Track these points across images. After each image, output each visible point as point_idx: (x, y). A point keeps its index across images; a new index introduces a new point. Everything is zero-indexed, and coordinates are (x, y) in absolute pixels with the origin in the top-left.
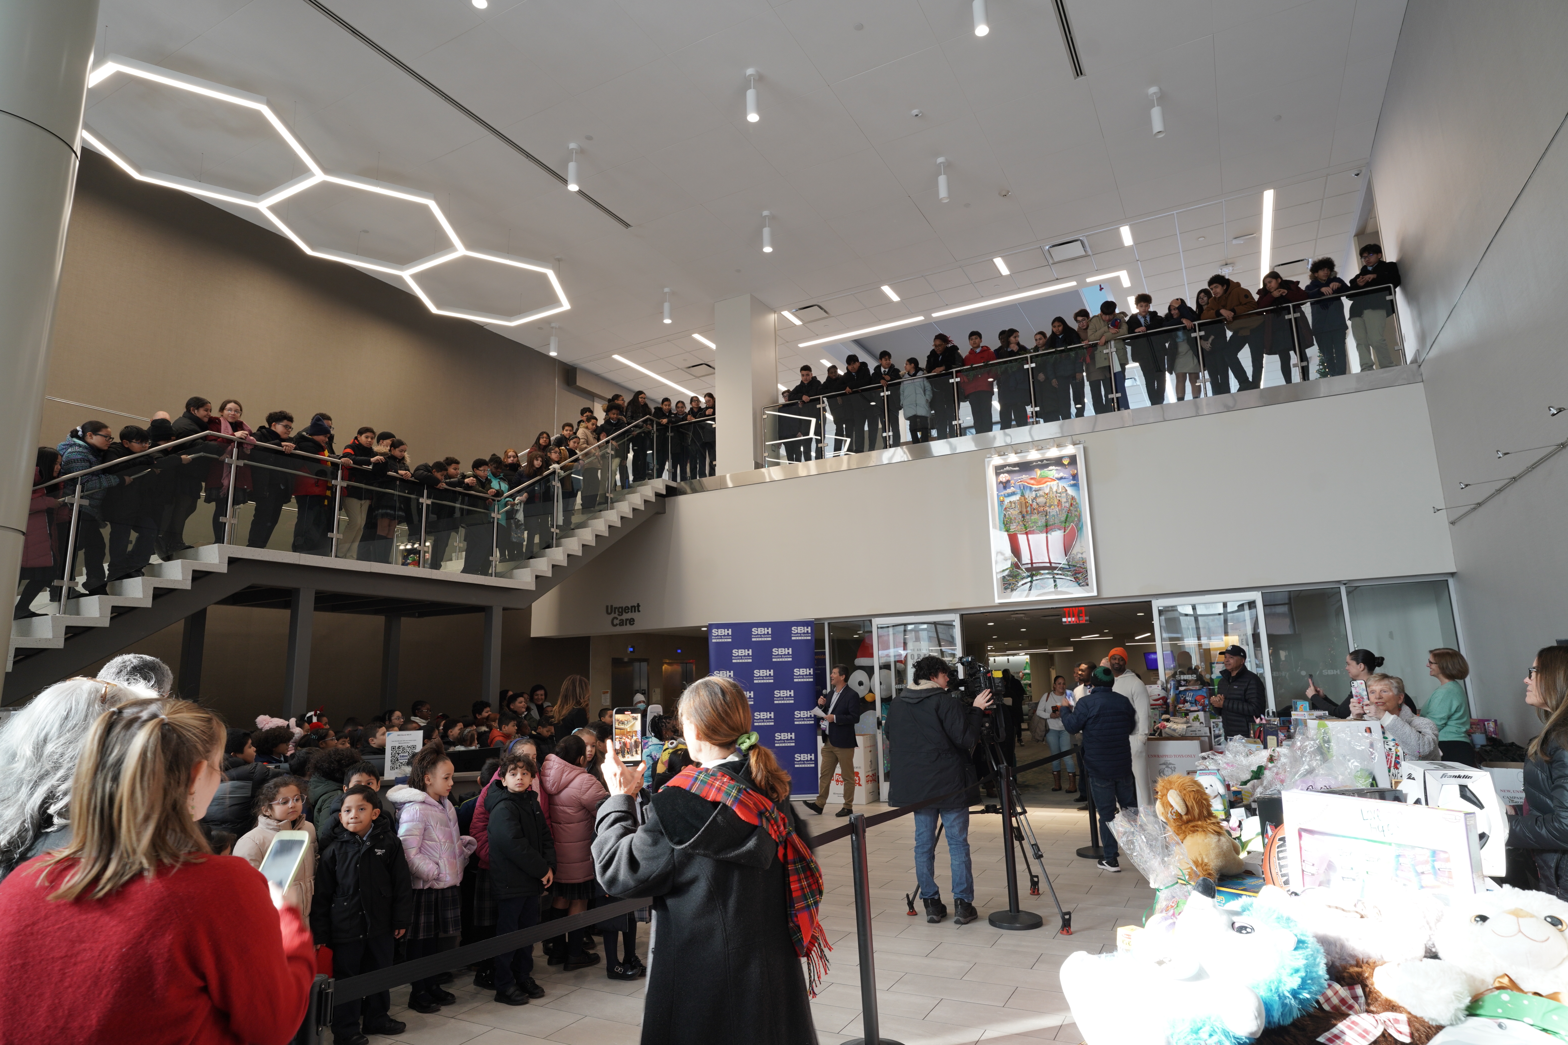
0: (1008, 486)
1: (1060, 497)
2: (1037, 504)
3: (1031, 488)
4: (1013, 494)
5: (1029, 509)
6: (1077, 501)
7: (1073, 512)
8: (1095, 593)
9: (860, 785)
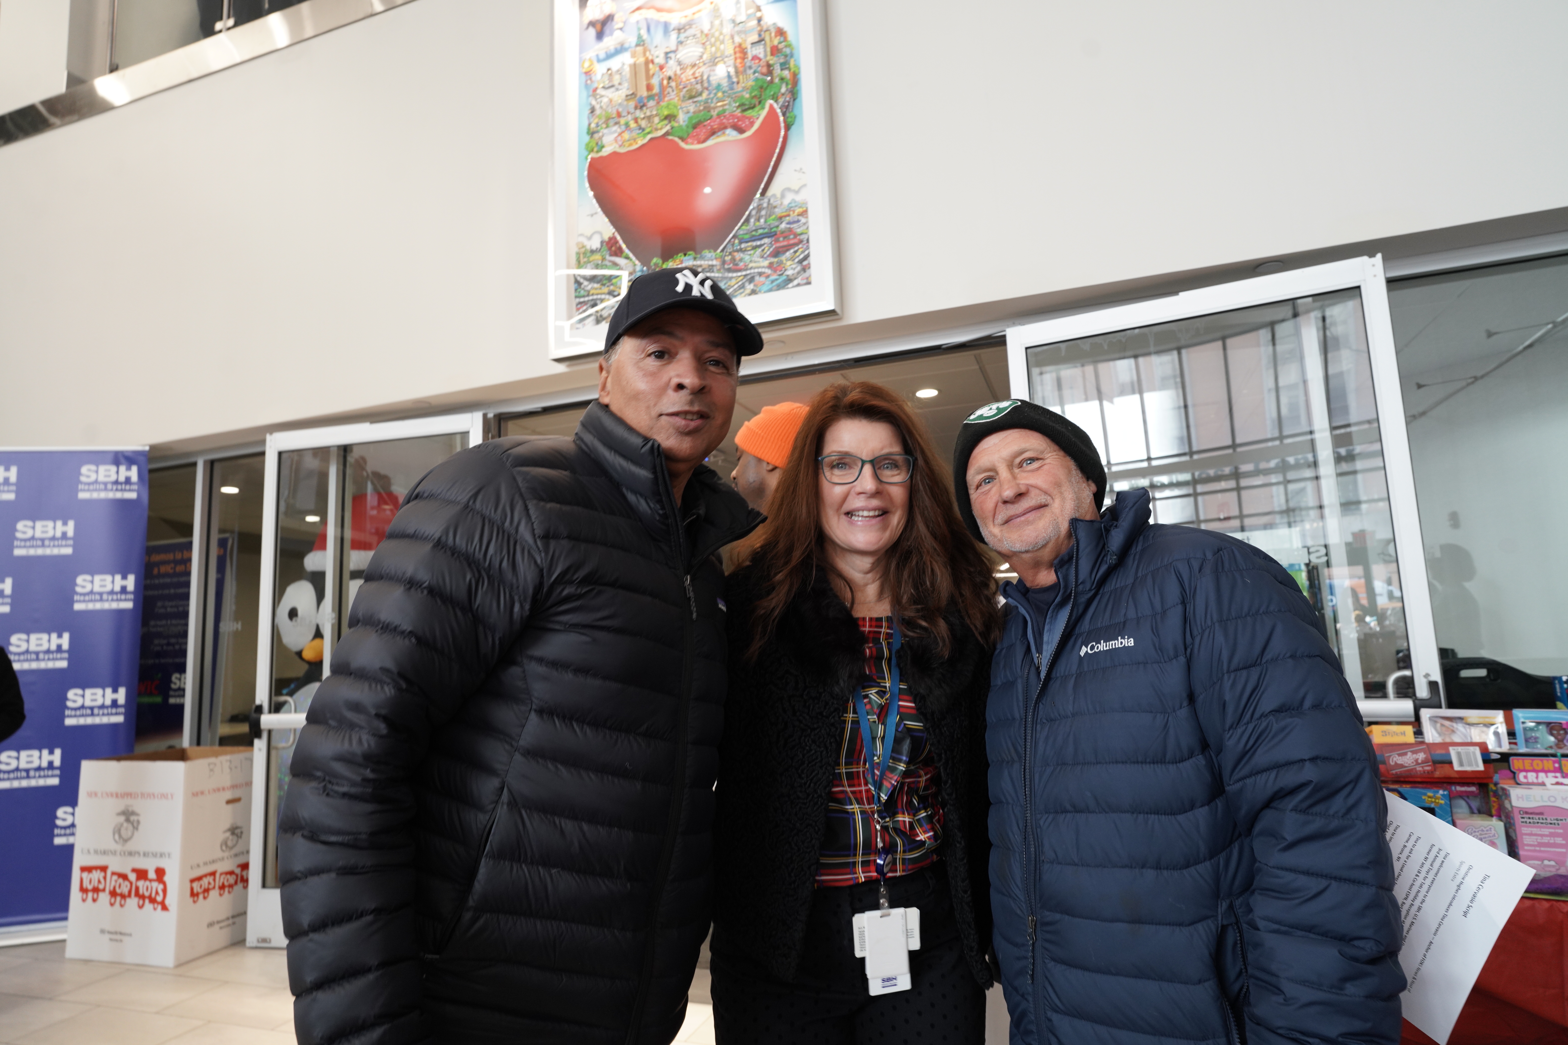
0: (607, 29)
1: (739, 33)
2: (679, 63)
3: (666, 26)
4: (620, 50)
5: (655, 81)
6: (791, 37)
7: (777, 71)
8: (827, 304)
9: (165, 908)
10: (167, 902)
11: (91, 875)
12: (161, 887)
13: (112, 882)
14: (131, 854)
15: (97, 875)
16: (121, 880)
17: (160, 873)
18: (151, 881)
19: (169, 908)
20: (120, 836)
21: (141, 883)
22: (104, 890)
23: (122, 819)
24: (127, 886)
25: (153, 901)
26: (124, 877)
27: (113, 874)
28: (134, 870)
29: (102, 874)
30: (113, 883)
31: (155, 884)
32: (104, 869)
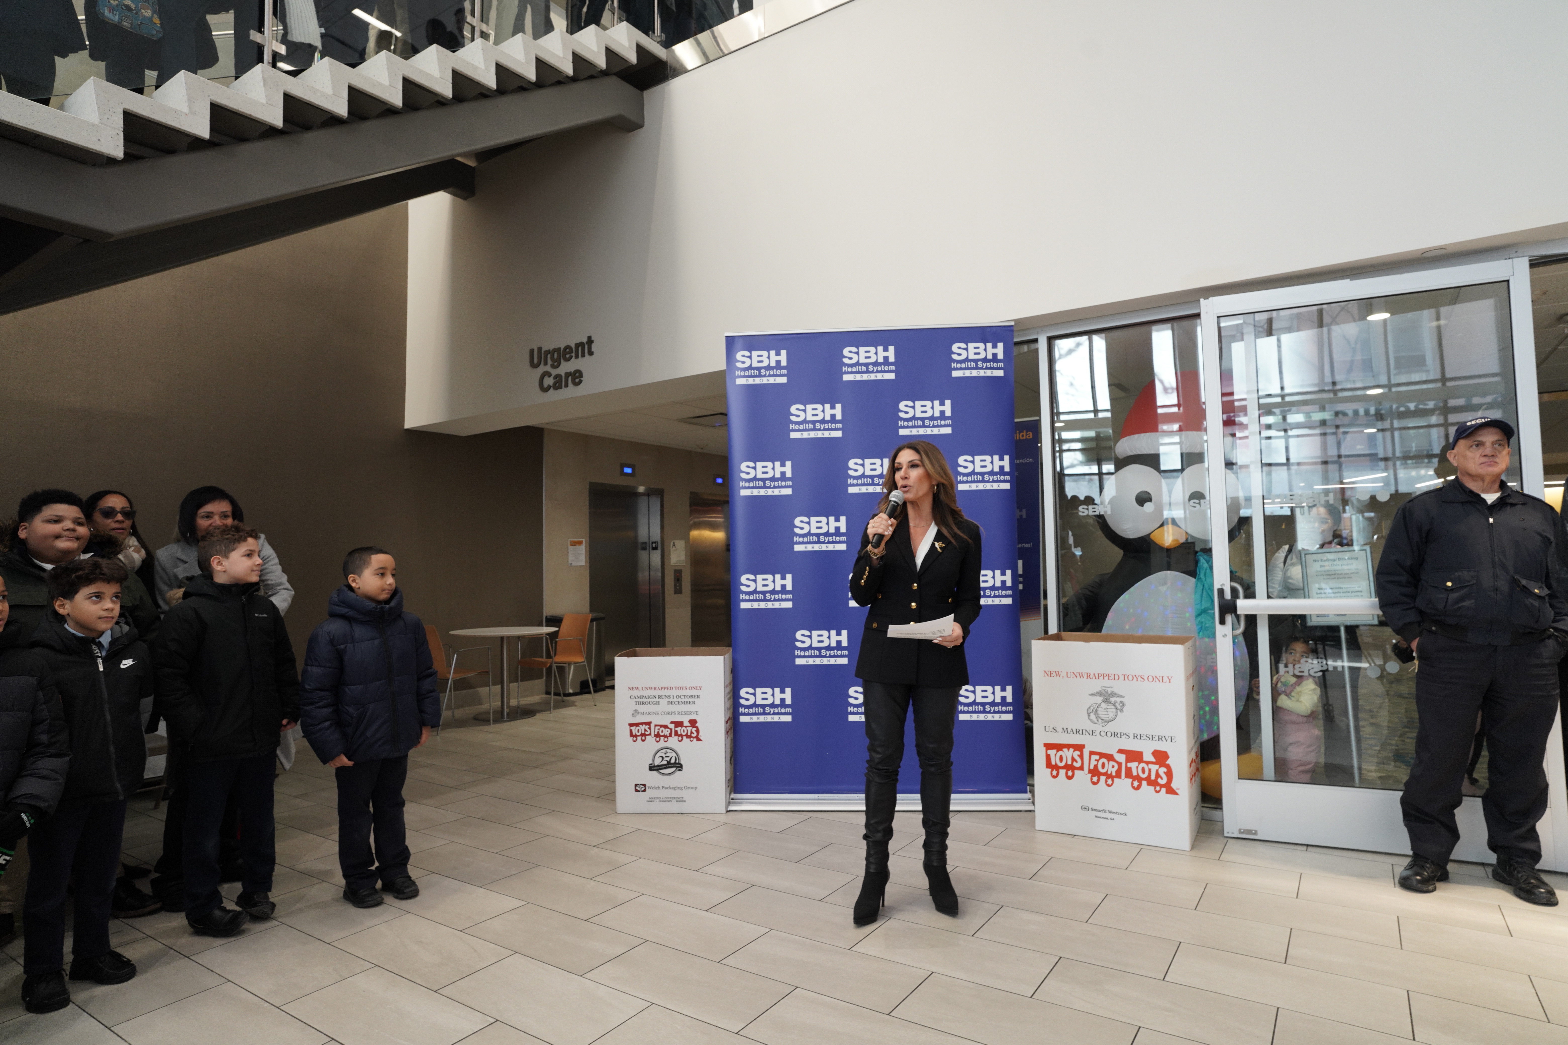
9: (1171, 791)
10: (1174, 785)
11: (1060, 753)
12: (1162, 771)
13: (1091, 762)
14: (1115, 735)
15: (1068, 754)
16: (1104, 760)
17: (1161, 757)
18: (1148, 763)
19: (1177, 791)
20: (1098, 717)
21: (1133, 765)
22: (1081, 768)
23: (1099, 699)
24: (1113, 767)
25: (1152, 783)
26: (1110, 758)
27: (1092, 753)
28: (1120, 751)
29: (1078, 753)
30: (1093, 763)
31: (1154, 768)
32: (1080, 748)
